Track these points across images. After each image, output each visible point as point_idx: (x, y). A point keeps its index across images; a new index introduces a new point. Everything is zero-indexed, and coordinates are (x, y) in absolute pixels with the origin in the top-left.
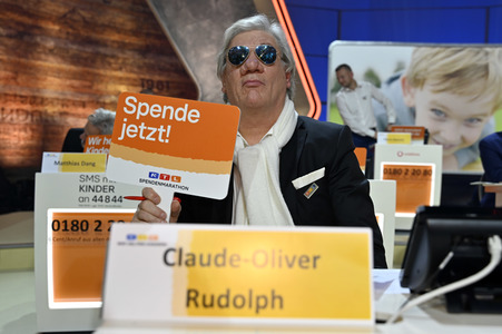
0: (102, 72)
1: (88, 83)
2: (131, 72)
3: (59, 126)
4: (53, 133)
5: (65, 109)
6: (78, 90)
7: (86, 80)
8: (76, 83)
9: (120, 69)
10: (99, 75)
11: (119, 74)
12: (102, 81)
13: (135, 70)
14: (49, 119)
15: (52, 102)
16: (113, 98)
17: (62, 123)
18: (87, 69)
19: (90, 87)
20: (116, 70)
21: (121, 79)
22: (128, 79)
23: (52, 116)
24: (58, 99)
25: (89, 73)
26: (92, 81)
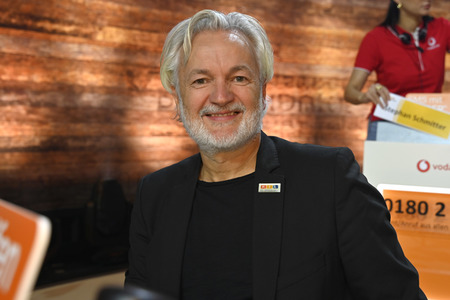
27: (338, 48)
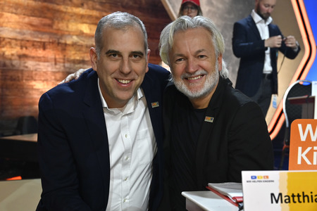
0: (62, 8)
1: (48, 21)
2: (94, 9)
3: (17, 71)
4: (12, 79)
5: (24, 51)
6: (37, 29)
7: (45, 17)
8: (35, 20)
9: (82, 5)
10: (58, 11)
11: (81, 11)
12: (63, 19)
13: (98, 6)
14: (8, 62)
15: (10, 43)
16: (75, 39)
17: (22, 68)
18: (45, 4)
19: (50, 26)
20: (77, 6)
21: (82, 16)
22: (90, 17)
23: (11, 59)
24: (16, 39)
25: (48, 9)
26: (52, 19)
27: (16, 14)
